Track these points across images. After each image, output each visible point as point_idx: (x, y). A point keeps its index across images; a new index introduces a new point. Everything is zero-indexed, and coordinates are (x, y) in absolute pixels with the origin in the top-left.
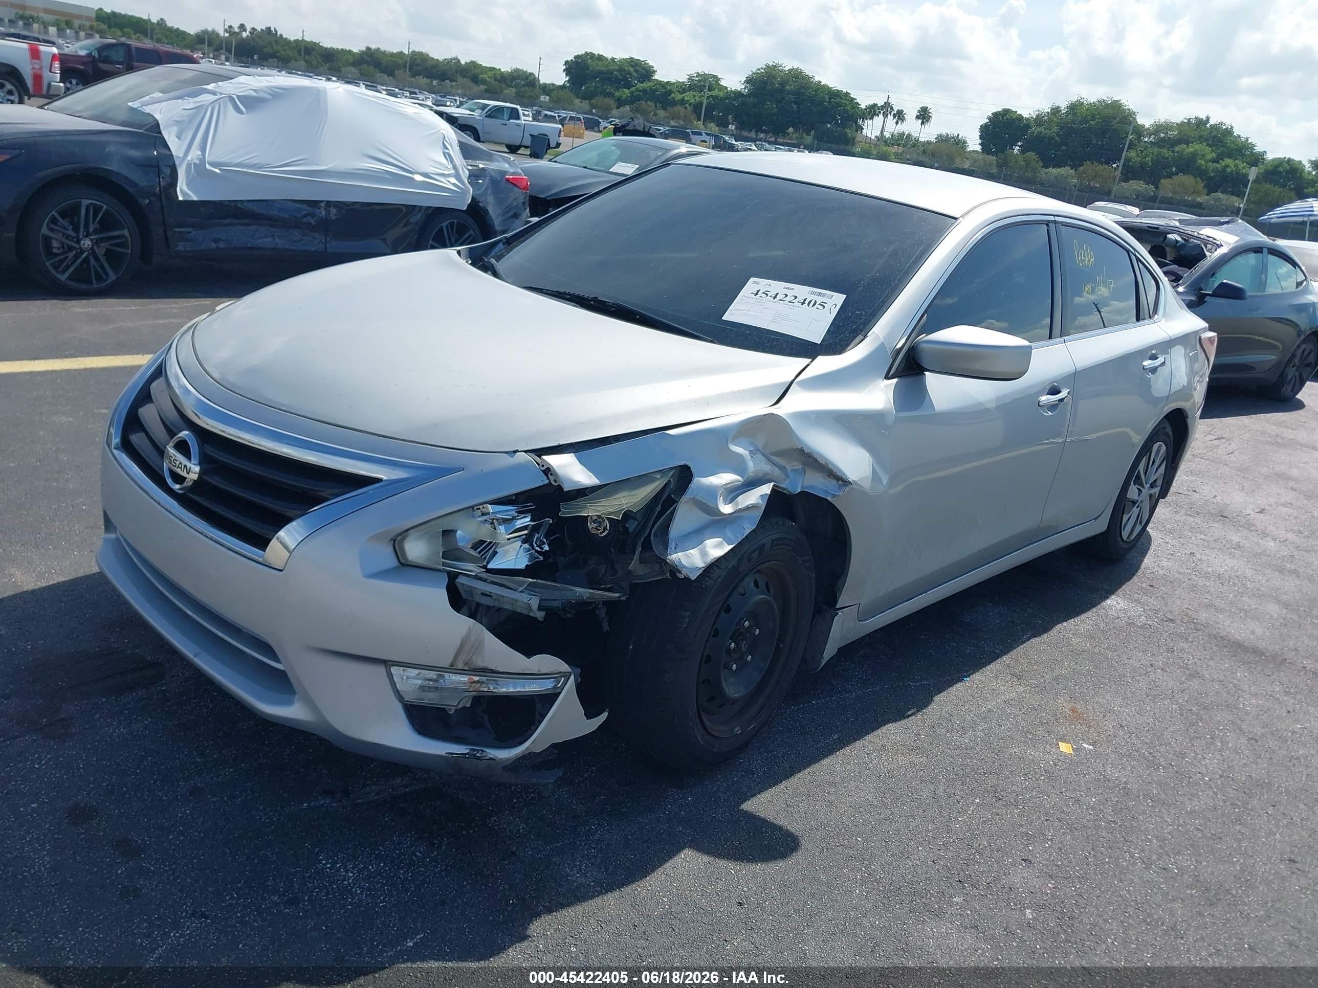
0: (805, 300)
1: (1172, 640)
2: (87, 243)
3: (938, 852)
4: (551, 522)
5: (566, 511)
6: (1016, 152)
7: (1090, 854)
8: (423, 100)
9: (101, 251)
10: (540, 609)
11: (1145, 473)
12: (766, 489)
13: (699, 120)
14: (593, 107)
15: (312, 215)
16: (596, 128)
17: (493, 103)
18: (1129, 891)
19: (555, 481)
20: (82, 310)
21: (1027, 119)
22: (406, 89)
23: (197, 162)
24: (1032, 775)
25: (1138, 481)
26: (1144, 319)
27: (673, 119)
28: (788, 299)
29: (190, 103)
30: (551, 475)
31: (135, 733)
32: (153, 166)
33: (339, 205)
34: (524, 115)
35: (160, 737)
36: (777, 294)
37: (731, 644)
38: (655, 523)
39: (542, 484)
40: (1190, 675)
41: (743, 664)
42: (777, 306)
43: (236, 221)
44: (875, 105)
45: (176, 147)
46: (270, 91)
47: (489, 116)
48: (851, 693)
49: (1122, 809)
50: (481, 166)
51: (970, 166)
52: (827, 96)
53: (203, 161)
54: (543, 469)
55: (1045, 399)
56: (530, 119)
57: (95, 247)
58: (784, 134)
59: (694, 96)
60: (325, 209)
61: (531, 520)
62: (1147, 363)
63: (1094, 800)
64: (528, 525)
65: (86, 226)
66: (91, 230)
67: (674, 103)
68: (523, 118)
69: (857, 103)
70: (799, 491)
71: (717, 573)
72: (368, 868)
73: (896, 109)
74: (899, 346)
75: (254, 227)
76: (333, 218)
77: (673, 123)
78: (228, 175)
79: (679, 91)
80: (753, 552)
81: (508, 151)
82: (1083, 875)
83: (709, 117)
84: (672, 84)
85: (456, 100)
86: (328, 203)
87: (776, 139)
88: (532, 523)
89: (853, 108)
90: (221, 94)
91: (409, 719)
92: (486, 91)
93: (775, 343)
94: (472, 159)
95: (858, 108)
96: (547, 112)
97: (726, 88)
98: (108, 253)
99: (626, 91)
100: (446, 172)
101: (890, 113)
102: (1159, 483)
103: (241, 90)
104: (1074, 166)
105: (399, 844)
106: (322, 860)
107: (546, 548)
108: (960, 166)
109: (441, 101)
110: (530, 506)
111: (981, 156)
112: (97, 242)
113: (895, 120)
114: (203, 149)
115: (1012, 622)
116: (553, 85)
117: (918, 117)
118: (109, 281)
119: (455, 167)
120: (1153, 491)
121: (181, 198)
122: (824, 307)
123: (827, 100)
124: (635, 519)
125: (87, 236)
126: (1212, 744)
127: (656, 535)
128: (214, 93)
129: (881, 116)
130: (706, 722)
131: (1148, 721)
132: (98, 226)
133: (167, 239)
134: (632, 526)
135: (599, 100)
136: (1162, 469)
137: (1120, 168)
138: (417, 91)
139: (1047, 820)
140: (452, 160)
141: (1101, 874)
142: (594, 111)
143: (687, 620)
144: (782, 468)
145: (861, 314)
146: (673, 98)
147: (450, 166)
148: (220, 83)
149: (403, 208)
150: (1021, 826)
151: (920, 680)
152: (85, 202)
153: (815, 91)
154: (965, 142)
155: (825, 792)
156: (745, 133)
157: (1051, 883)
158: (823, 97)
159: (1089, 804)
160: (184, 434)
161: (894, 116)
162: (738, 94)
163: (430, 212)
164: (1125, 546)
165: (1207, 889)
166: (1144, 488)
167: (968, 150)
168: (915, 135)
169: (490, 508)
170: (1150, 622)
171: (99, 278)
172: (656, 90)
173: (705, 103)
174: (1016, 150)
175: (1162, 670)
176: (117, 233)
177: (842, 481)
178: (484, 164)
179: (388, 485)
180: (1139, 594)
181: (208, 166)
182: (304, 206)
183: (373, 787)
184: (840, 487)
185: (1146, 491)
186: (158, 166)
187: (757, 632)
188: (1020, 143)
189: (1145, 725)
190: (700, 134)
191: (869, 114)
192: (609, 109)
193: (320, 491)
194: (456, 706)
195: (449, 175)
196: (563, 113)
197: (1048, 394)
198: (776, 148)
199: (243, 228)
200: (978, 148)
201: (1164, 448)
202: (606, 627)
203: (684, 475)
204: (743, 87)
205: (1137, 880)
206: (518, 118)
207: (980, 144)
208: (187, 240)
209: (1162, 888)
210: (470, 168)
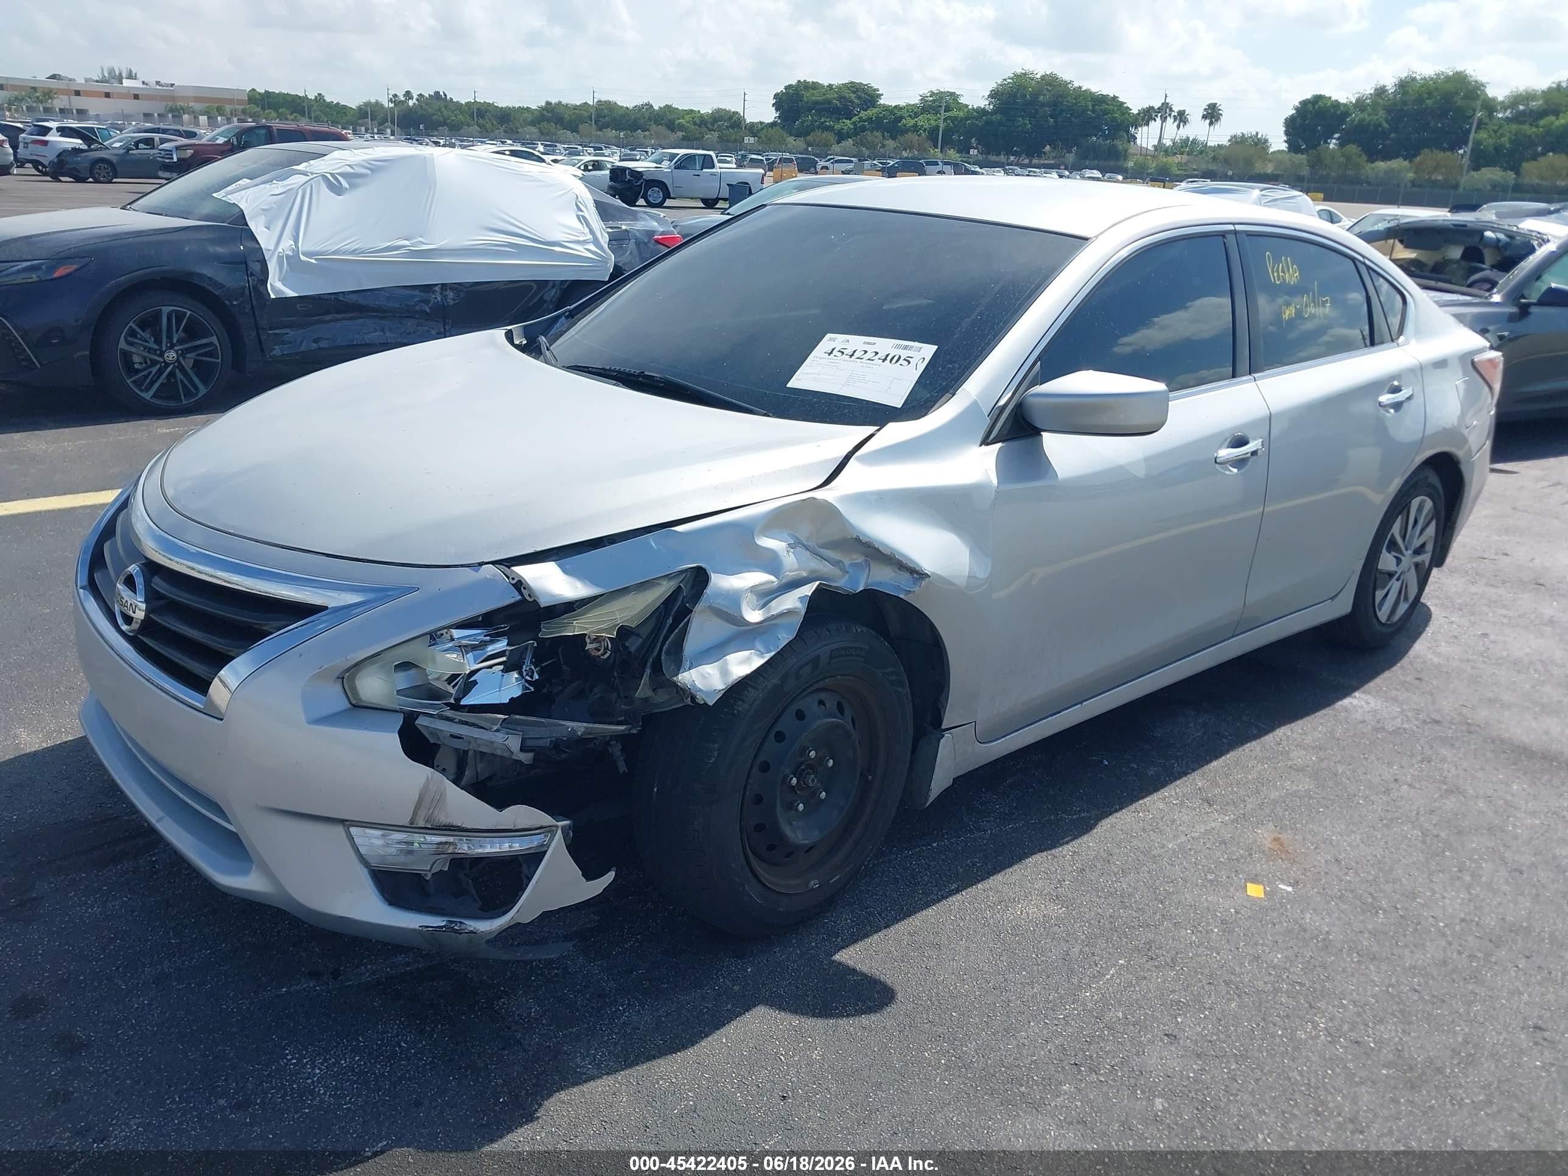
0: (887, 355)
1: (1432, 747)
2: (171, 355)
3: (1055, 1028)
4: (535, 645)
5: (549, 631)
6: (1331, 146)
7: (1258, 1025)
8: (609, 156)
9: (188, 364)
10: (523, 749)
11: (1404, 537)
12: (808, 590)
13: (937, 148)
14: (809, 145)
15: (426, 301)
16: (812, 170)
17: (682, 152)
18: (1301, 1073)
19: (530, 595)
20: (168, 431)
21: (1345, 105)
22: (591, 145)
23: (290, 253)
24: (1203, 927)
25: (1393, 546)
26: (1382, 343)
27: (905, 150)
28: (867, 356)
29: (278, 187)
30: (525, 588)
31: (110, 913)
32: (241, 263)
33: (456, 287)
34: (720, 161)
35: (137, 916)
36: (855, 351)
37: (792, 778)
38: (666, 638)
39: (512, 601)
40: (1447, 790)
41: (814, 805)
42: (853, 365)
43: (339, 316)
44: (1151, 108)
45: (265, 238)
46: (368, 165)
47: (678, 167)
48: (985, 831)
49: (1315, 966)
50: (624, 227)
51: (1275, 170)
52: (1090, 104)
53: (296, 252)
54: (514, 582)
55: (1225, 453)
56: (734, 166)
57: (181, 358)
58: (1040, 154)
59: (929, 120)
60: (441, 294)
61: (508, 645)
62: (1385, 398)
63: (1279, 956)
64: (505, 651)
65: (170, 337)
66: (175, 341)
67: (905, 131)
68: (717, 165)
69: (1128, 108)
70: (861, 588)
71: (751, 694)
72: (339, 1063)
73: (1176, 109)
74: (1002, 402)
75: (360, 321)
76: (452, 303)
77: (905, 154)
78: (326, 265)
79: (910, 116)
80: (802, 667)
81: (703, 206)
82: (1243, 1052)
83: (947, 143)
84: (901, 108)
85: (646, 152)
86: (444, 286)
87: (1031, 161)
88: (509, 648)
89: (1123, 114)
90: (312, 174)
91: (377, 888)
92: (684, 138)
93: (847, 411)
94: (612, 221)
95: (1129, 114)
96: (754, 156)
97: (967, 106)
98: (197, 364)
99: (848, 122)
100: (581, 239)
101: (1170, 115)
102: (1429, 547)
103: (336, 166)
104: (1410, 157)
105: (383, 1032)
106: (287, 1054)
107: (536, 676)
108: (1262, 172)
109: (630, 155)
110: (505, 627)
111: (1287, 157)
112: (183, 354)
113: (1176, 124)
114: (296, 240)
115: (1218, 734)
116: (761, 123)
117: (1204, 117)
118: (200, 395)
119: (592, 232)
120: (1419, 559)
121: (273, 296)
122: (909, 362)
123: (1090, 107)
124: (638, 635)
125: (171, 347)
126: (1459, 878)
127: (668, 653)
128: (305, 174)
129: (1158, 119)
130: (765, 876)
131: (1374, 853)
132: (183, 335)
133: (260, 343)
134: (633, 644)
135: (816, 136)
136: (1431, 530)
137: (1469, 153)
138: (602, 146)
139: (1210, 983)
140: (588, 225)
141: (1267, 1051)
142: (810, 149)
143: (716, 754)
144: (835, 563)
145: (954, 368)
146: (905, 125)
147: (587, 230)
148: (312, 162)
149: (531, 284)
150: (1173, 992)
151: (1079, 811)
152: (166, 310)
153: (1075, 99)
154: (1266, 141)
155: (925, 956)
156: (993, 158)
157: (1196, 1064)
158: (1086, 106)
159: (1272, 961)
160: (133, 568)
161: (1175, 118)
162: (982, 112)
163: (566, 286)
164: (1384, 630)
165: (1411, 1069)
166: (1404, 555)
167: (1271, 150)
168: (1202, 138)
169: (456, 633)
170: (1406, 726)
171: (188, 394)
172: (884, 117)
173: (942, 126)
174: (1333, 144)
175: (1410, 785)
176: (204, 341)
177: (917, 574)
178: (627, 225)
179: (331, 613)
180: (1397, 690)
181: (302, 257)
182: (417, 292)
183: (369, 967)
184: (915, 581)
185: (1408, 559)
186: (246, 263)
187: (831, 763)
188: (1336, 136)
189: (1369, 858)
190: (937, 164)
191: (1143, 120)
192: (827, 145)
193: (265, 625)
194: (430, 871)
195: (585, 242)
196: (773, 156)
197: (1228, 447)
198: (1030, 172)
199: (347, 323)
200: (1284, 146)
201: (1429, 504)
202: (622, 767)
203: (699, 578)
204: (987, 103)
205: (1315, 1058)
206: (713, 167)
207: (1285, 141)
208: (283, 343)
209: (1349, 1068)
210: (610, 230)
